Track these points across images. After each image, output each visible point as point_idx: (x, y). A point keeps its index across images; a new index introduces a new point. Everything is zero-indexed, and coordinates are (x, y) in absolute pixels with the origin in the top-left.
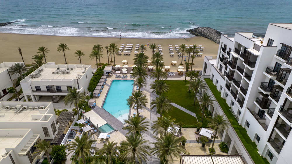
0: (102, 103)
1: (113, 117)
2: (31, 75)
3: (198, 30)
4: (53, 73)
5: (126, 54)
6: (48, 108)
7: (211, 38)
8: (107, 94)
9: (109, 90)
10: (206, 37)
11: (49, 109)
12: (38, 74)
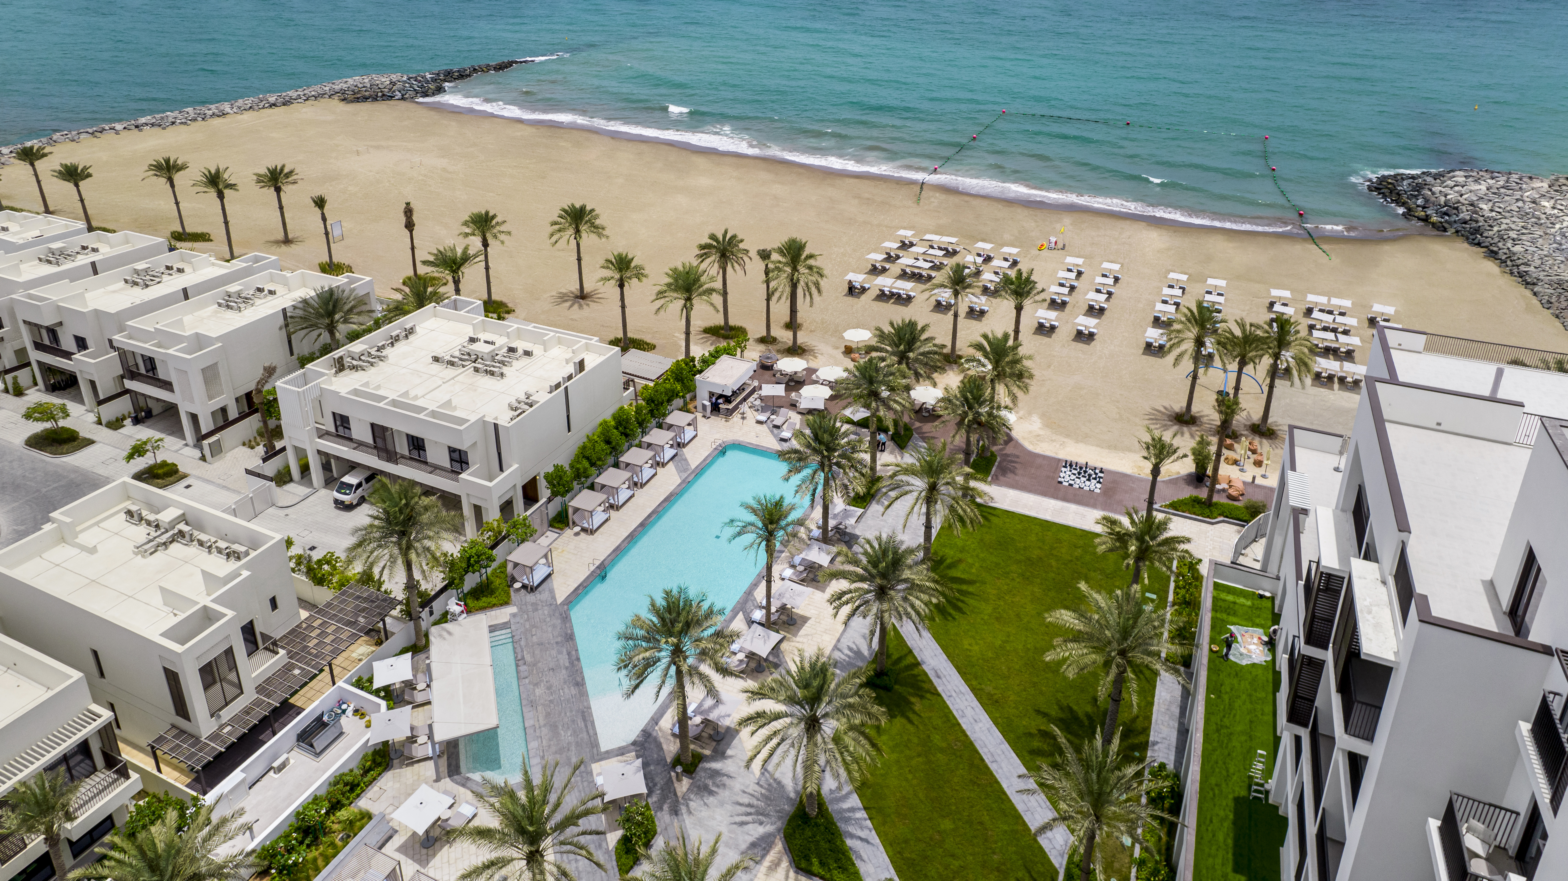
0: (582, 575)
1: (580, 684)
2: (336, 357)
3: (1436, 189)
4: (436, 359)
5: (892, 294)
6: (246, 567)
7: (1511, 255)
8: (643, 525)
9: (670, 499)
10: (1479, 244)
11: (245, 573)
12: (376, 357)
